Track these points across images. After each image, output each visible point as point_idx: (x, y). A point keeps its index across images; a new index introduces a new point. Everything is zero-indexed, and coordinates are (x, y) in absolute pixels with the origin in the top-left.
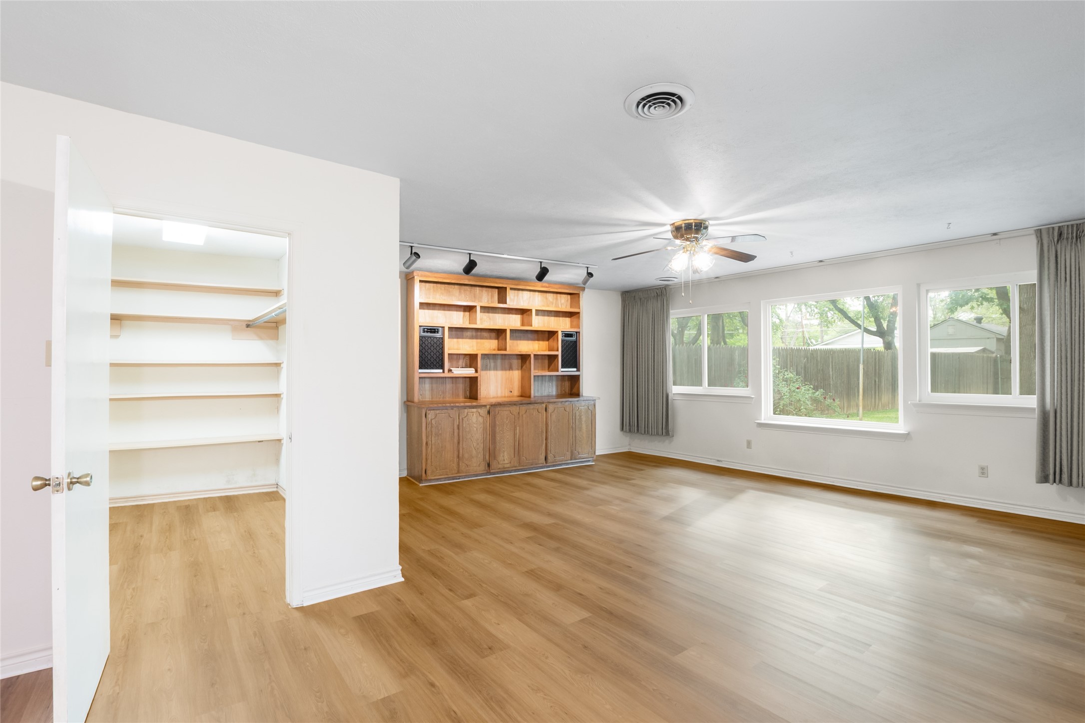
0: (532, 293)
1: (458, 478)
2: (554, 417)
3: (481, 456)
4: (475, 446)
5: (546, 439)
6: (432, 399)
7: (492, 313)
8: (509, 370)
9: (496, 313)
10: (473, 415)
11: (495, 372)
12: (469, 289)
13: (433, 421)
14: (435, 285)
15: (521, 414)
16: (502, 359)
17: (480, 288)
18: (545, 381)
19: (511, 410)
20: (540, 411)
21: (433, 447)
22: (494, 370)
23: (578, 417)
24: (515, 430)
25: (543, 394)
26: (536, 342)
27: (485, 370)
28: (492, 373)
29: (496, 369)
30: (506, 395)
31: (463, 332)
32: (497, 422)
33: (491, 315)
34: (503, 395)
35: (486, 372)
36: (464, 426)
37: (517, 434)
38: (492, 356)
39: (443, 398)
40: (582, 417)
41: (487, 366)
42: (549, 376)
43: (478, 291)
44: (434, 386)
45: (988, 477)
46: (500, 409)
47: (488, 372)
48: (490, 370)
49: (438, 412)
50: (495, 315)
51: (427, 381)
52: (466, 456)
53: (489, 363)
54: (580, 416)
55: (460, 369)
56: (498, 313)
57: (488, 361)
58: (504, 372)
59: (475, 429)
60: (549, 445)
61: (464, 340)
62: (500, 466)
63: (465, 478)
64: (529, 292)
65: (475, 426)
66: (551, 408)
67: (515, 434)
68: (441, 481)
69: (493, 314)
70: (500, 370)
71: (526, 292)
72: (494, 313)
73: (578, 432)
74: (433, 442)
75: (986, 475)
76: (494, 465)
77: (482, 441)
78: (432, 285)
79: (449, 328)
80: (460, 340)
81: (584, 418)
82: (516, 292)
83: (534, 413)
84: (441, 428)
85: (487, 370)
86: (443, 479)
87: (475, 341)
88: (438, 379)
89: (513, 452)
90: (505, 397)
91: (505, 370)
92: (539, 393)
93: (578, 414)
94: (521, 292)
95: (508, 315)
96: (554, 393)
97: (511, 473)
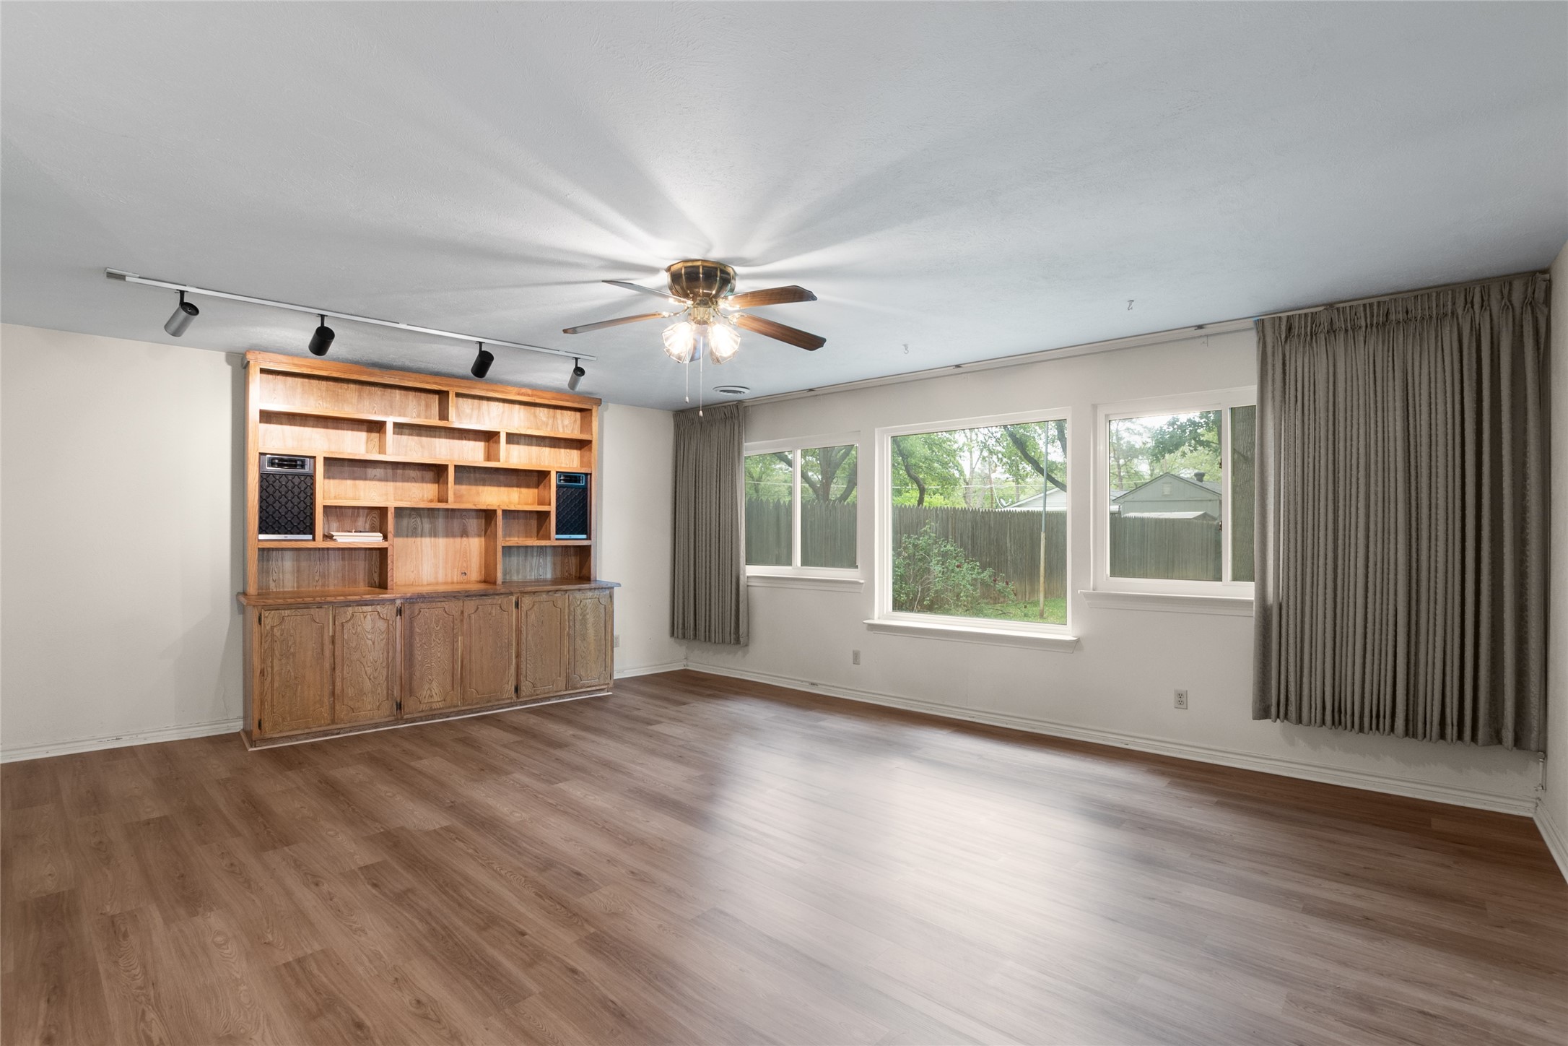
0: (506, 405)
1: (336, 731)
2: (532, 617)
3: (382, 691)
4: (369, 672)
5: (518, 656)
6: (298, 587)
7: (427, 436)
8: (462, 536)
9: (435, 437)
10: (365, 617)
11: (433, 539)
12: (379, 393)
13: (275, 630)
14: (306, 380)
15: (466, 614)
16: (447, 517)
17: (403, 392)
18: (533, 556)
19: (446, 607)
20: (504, 607)
21: (277, 678)
22: (430, 536)
23: (579, 617)
24: (454, 642)
25: (528, 577)
26: (515, 489)
27: (412, 536)
28: (427, 541)
29: (434, 534)
30: (455, 580)
31: (365, 467)
32: (417, 630)
33: (424, 440)
34: (450, 580)
35: (413, 539)
36: (346, 637)
37: (457, 650)
38: (426, 512)
39: (323, 585)
40: (588, 616)
41: (415, 528)
42: (538, 546)
43: (398, 396)
44: (304, 564)
45: (1187, 709)
46: (423, 605)
47: (419, 539)
48: (421, 536)
49: (287, 612)
50: (433, 439)
51: (288, 555)
52: (350, 691)
53: (419, 523)
54: (584, 615)
55: (354, 534)
56: (440, 437)
57: (419, 520)
58: (451, 540)
59: (370, 643)
60: (523, 666)
61: (368, 483)
62: (423, 707)
63: (350, 731)
64: (501, 404)
65: (369, 637)
66: (526, 602)
67: (454, 650)
68: (297, 740)
69: (429, 439)
70: (443, 537)
71: (497, 403)
72: (431, 436)
73: (578, 641)
74: (276, 669)
75: (1184, 706)
76: (410, 704)
77: (384, 664)
78: (299, 380)
79: (325, 459)
80: (360, 483)
81: (590, 619)
82: (476, 401)
83: (494, 612)
84: (295, 643)
85: (416, 537)
86: (302, 737)
87: (391, 485)
88: (312, 552)
89: (449, 681)
90: (453, 583)
91: (454, 536)
92: (520, 577)
93: (579, 611)
94: (485, 403)
95: (460, 441)
96: (549, 576)
97: (448, 717)
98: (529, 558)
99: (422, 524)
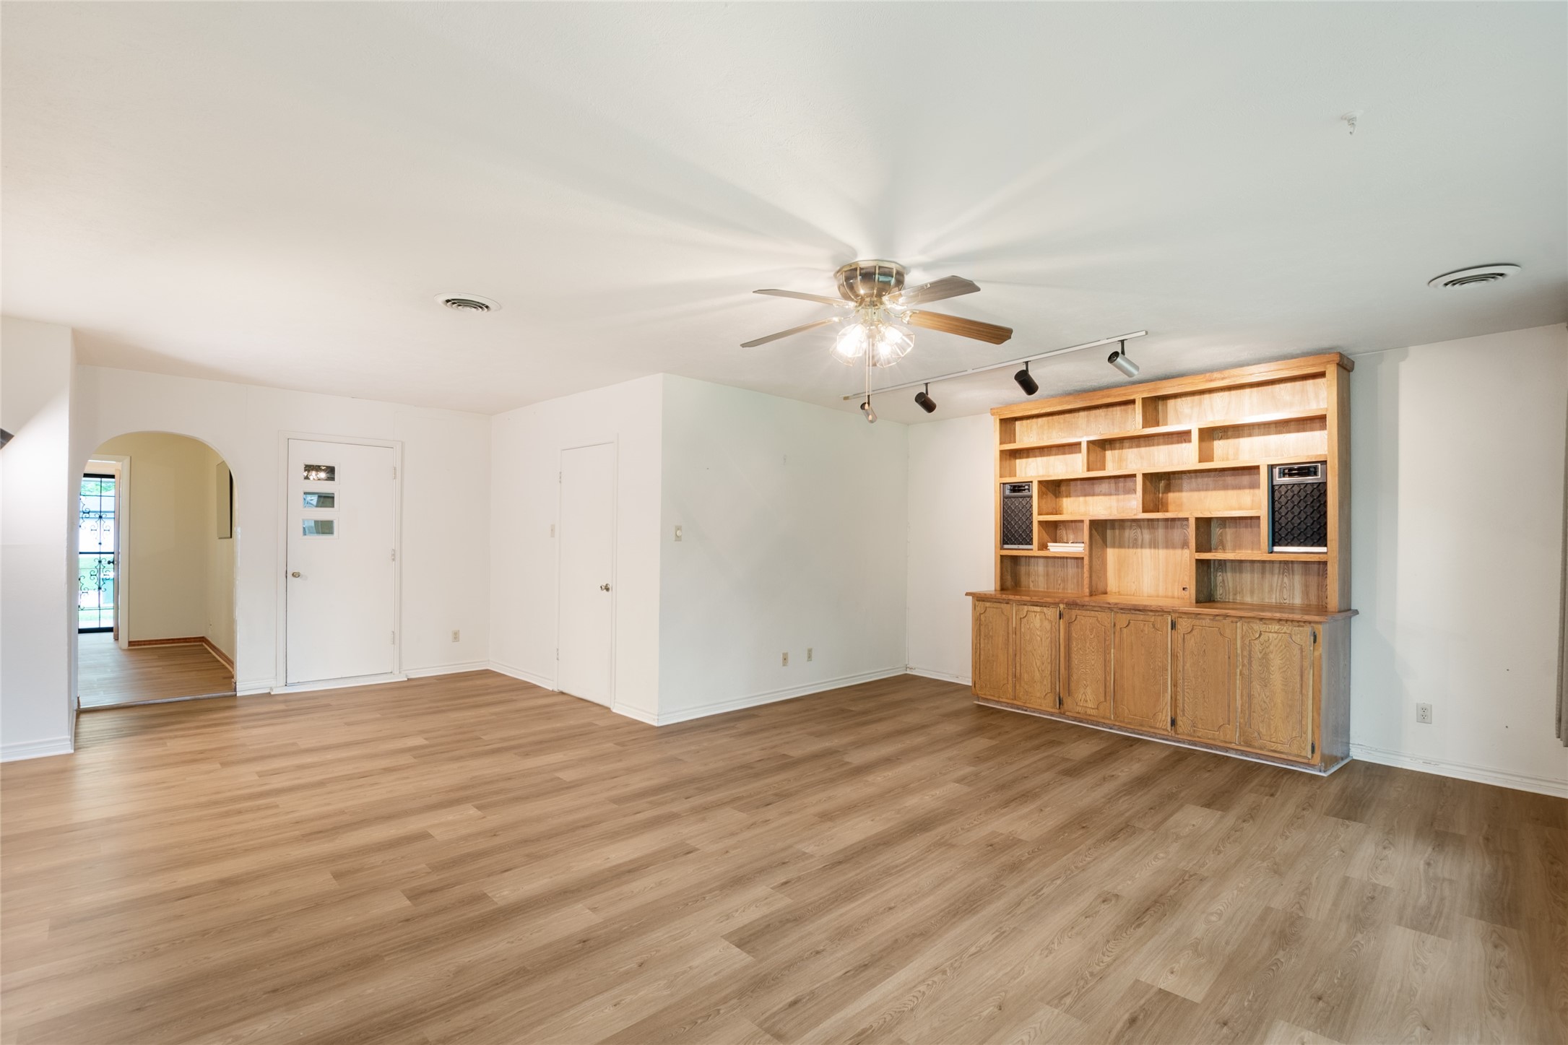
0: (1233, 393)
1: (1025, 708)
2: (1191, 642)
3: (1047, 682)
4: (1038, 664)
5: (1175, 685)
6: (1047, 589)
7: (1146, 446)
8: (1183, 548)
9: (1153, 445)
10: (1035, 616)
11: (1153, 550)
12: (1103, 414)
14: (1050, 418)
15: (1118, 627)
16: (1166, 527)
17: (1123, 407)
18: (1272, 573)
19: (1099, 616)
20: (1158, 626)
21: (982, 652)
22: (1150, 547)
23: (1257, 655)
24: (1106, 652)
25: (1267, 600)
26: (1247, 491)
27: (1133, 547)
28: (1147, 552)
29: (1154, 545)
31: (1093, 484)
32: (1074, 634)
33: (1143, 450)
34: (1170, 594)
35: (1134, 550)
36: (1023, 630)
37: (1110, 661)
38: (1146, 523)
40: (1272, 656)
41: (1136, 540)
42: (1280, 562)
43: (1119, 413)
44: (1051, 570)
47: (1139, 550)
48: (1142, 547)
50: (1152, 448)
51: (1041, 561)
52: (1026, 676)
53: (1139, 534)
54: (1265, 656)
56: (1158, 444)
57: (1139, 531)
58: (1171, 552)
59: (1039, 638)
60: (1180, 698)
61: (1096, 498)
62: (1079, 709)
63: (1034, 712)
64: (1226, 394)
65: (1038, 633)
66: (1184, 624)
67: (1106, 663)
68: (1002, 706)
69: (1147, 448)
70: (1163, 548)
71: (1221, 394)
72: (1150, 446)
73: (1256, 686)
74: (982, 646)
76: (1068, 702)
77: (1049, 661)
78: (1045, 419)
80: (1090, 499)
81: (1276, 661)
82: (1196, 398)
83: (1146, 629)
84: (992, 628)
85: (1137, 548)
86: (1004, 704)
87: (1114, 497)
88: (1056, 560)
89: (1102, 690)
91: (1174, 547)
92: (1255, 598)
93: (1257, 647)
94: (1207, 396)
95: (1180, 445)
97: (1111, 729)
98: (1268, 576)
99: (1142, 535)
